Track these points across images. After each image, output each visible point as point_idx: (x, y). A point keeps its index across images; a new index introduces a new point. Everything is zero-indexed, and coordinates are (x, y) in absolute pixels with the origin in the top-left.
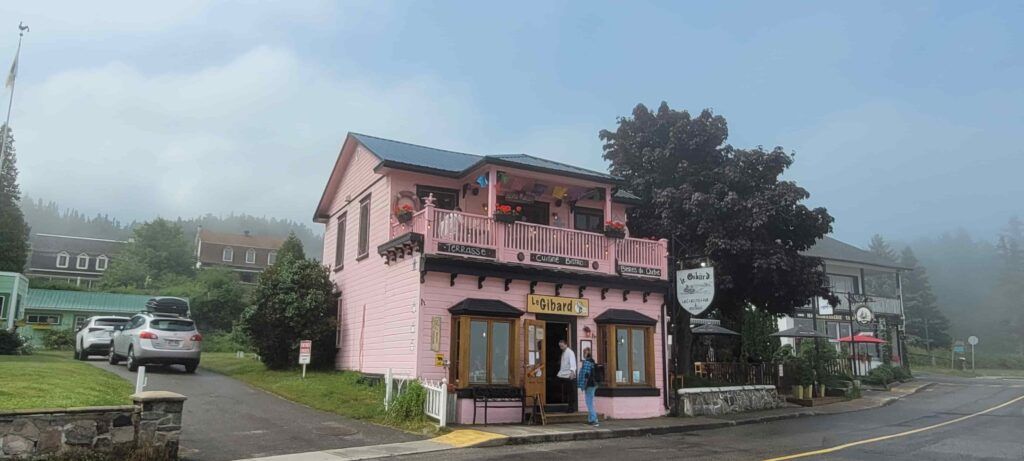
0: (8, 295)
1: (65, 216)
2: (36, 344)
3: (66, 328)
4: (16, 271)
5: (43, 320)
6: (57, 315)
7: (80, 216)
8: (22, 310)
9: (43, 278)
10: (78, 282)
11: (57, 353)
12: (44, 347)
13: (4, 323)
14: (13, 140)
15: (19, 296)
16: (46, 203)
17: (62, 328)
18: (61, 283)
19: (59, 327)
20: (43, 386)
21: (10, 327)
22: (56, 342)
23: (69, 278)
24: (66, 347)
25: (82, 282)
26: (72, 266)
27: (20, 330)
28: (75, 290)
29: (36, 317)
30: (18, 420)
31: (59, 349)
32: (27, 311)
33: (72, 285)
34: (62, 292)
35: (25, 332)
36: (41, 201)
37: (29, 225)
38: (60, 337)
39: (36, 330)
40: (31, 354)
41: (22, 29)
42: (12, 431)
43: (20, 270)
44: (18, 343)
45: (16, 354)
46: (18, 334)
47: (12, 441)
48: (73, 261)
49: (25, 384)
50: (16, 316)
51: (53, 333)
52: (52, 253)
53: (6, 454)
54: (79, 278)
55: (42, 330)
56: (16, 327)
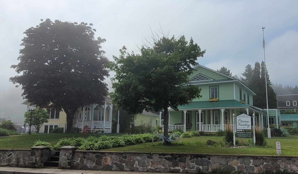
0: (275, 117)
1: (285, 88)
2: (286, 132)
3: (295, 127)
4: (275, 108)
5: (287, 124)
6: (291, 123)
7: (290, 87)
8: (280, 122)
9: (283, 110)
10: (295, 111)
11: (294, 136)
12: (289, 134)
13: (276, 126)
14: (266, 66)
15: (278, 117)
16: (278, 85)
17: (294, 127)
18: (289, 111)
19: (293, 127)
20: (296, 147)
21: (278, 128)
22: (292, 132)
23: (291, 109)
24: (296, 134)
25: (296, 110)
26: (292, 105)
27: (281, 128)
28: (294, 113)
29: (284, 124)
30: (293, 159)
31: (294, 135)
32: (282, 122)
33: (293, 111)
34: (291, 114)
35: (282, 129)
36: (276, 84)
37: (275, 93)
38: (294, 130)
39: (285, 128)
40: (286, 136)
41: (263, 28)
42: (291, 163)
43: (276, 108)
44: (281, 133)
45: (281, 136)
46: (280, 130)
47: (293, 166)
48: (291, 103)
49: (290, 147)
50: (279, 124)
51: (291, 129)
52: (285, 101)
53: (291, 171)
54: (295, 109)
55: (287, 128)
56: (279, 127)
